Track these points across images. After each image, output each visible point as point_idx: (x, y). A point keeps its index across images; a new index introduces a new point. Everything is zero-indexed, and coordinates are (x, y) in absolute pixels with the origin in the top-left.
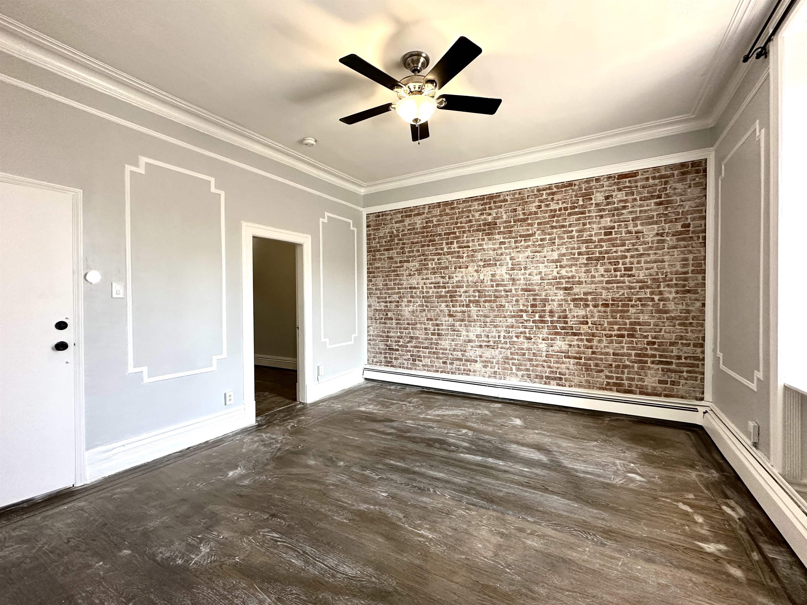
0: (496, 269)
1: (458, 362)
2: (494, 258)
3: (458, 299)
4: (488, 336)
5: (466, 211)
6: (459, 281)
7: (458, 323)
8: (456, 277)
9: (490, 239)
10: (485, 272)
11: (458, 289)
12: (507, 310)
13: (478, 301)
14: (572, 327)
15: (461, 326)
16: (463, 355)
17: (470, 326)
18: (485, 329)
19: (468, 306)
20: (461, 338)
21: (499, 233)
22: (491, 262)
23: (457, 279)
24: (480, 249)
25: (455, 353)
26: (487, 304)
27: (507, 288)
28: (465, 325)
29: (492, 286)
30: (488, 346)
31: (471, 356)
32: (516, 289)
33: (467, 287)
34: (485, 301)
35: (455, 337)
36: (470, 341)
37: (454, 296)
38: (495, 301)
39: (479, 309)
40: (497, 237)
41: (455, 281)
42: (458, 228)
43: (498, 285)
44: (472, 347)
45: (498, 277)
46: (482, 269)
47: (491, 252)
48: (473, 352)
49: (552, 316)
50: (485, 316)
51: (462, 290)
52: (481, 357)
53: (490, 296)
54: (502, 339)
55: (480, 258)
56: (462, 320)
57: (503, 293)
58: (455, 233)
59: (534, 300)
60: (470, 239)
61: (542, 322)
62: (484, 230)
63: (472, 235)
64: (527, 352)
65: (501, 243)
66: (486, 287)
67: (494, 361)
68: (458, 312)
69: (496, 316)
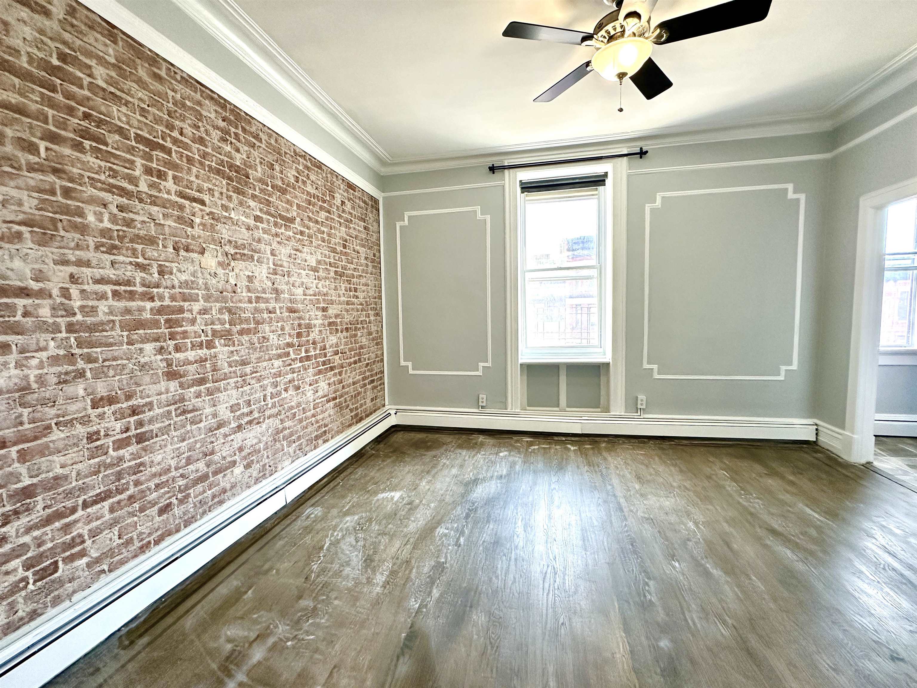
0: (254, 268)
1: (199, 488)
3: (189, 328)
6: (185, 284)
7: (192, 390)
8: (180, 271)
10: (237, 270)
11: (186, 305)
13: (229, 332)
14: (329, 360)
15: (198, 395)
16: (208, 466)
17: (218, 390)
18: (245, 388)
19: (210, 345)
20: (202, 425)
21: (254, 197)
22: (246, 252)
23: (184, 277)
24: (225, 217)
25: (191, 467)
26: (245, 338)
27: (271, 306)
28: (210, 392)
31: (224, 458)
32: (280, 308)
33: (207, 298)
34: (241, 333)
35: (188, 427)
36: (220, 426)
37: (178, 323)
38: (256, 331)
39: (232, 348)
40: (252, 203)
41: (176, 283)
43: (258, 299)
44: (225, 436)
45: (257, 283)
46: (232, 264)
47: (244, 230)
49: (315, 349)
50: (244, 363)
51: (196, 307)
53: (247, 321)
54: (270, 401)
55: (227, 238)
56: (202, 381)
57: (265, 316)
59: (300, 325)
60: (206, 185)
61: (308, 358)
63: (209, 180)
66: (240, 301)
68: (190, 363)
69: (259, 360)
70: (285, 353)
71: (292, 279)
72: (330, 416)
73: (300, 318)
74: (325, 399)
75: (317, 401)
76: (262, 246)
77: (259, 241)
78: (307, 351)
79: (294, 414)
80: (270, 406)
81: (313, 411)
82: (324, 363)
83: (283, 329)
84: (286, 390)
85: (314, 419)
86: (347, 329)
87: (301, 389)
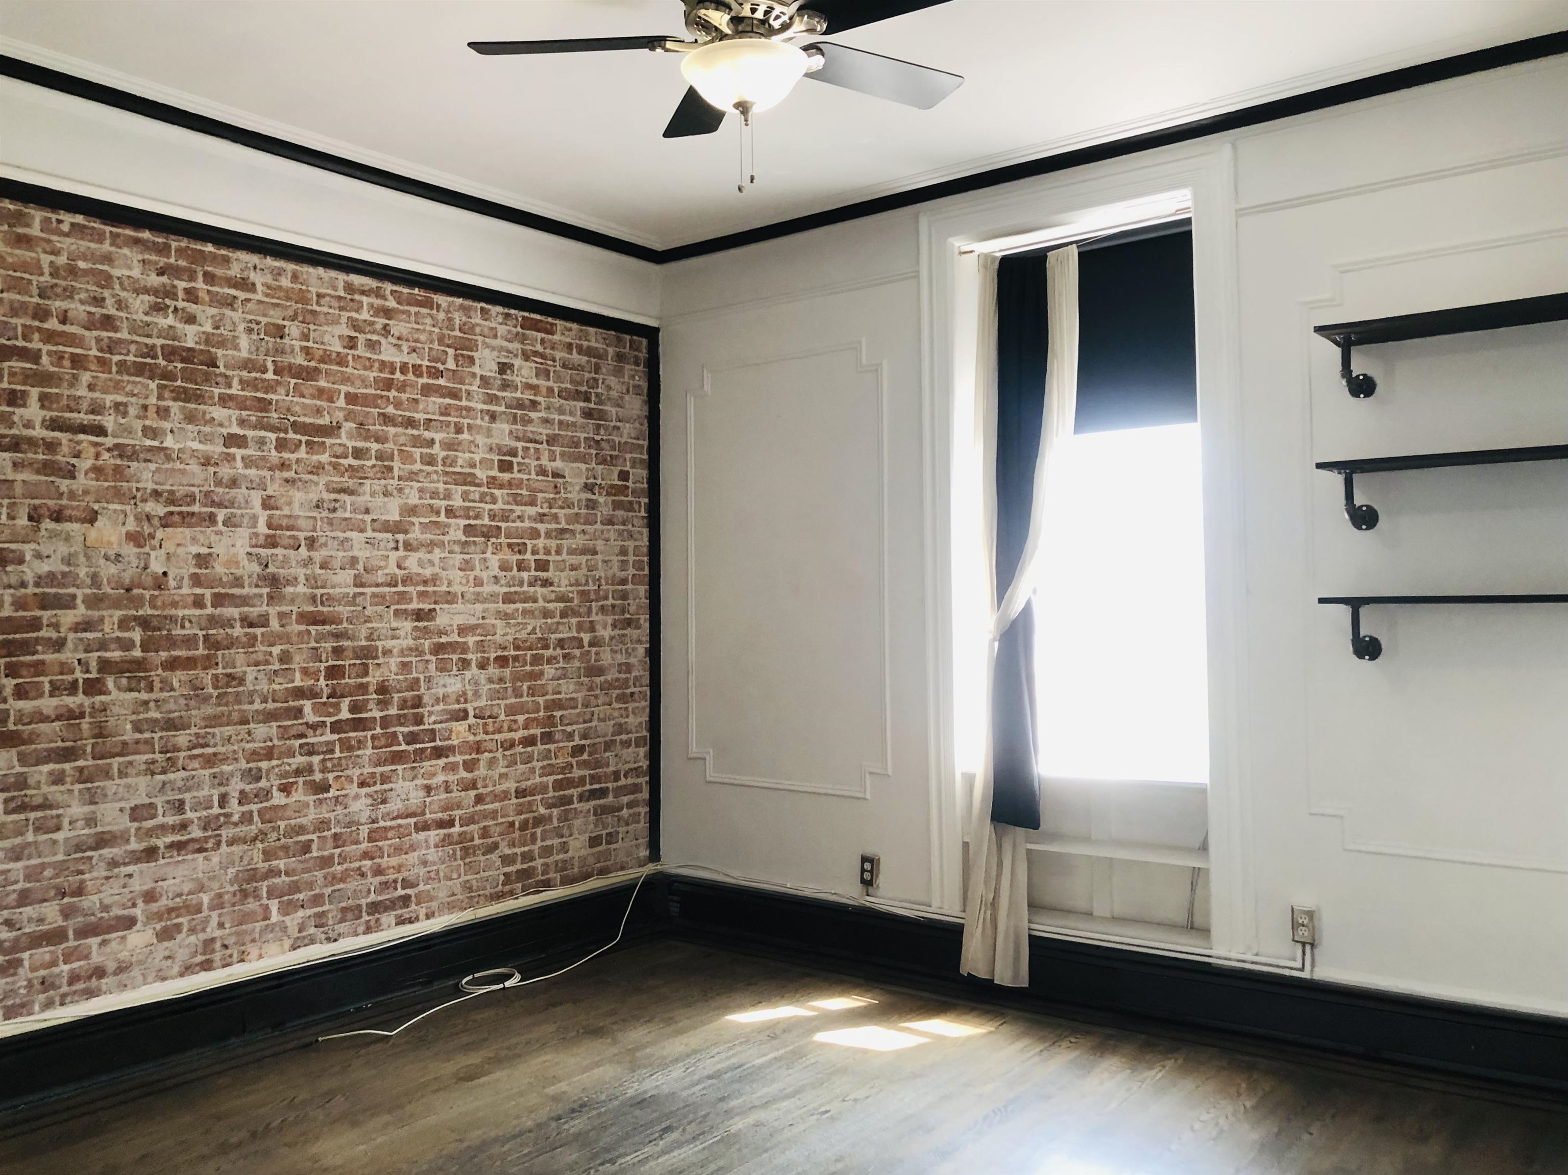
0: (213, 538)
1: (44, 953)
2: (207, 494)
3: (49, 657)
4: (182, 802)
5: (86, 272)
6: (51, 578)
7: (46, 768)
8: (38, 556)
9: (190, 418)
10: (169, 546)
11: (46, 615)
12: (251, 694)
13: (141, 664)
14: (433, 731)
15: (58, 779)
16: (66, 914)
17: (107, 774)
18: (171, 776)
19: (93, 687)
20: (59, 836)
21: (225, 401)
22: (196, 508)
23: (44, 568)
24: (151, 449)
25: (28, 911)
26: (177, 677)
27: (254, 611)
28: (83, 776)
29: (198, 603)
30: (179, 846)
31: (105, 908)
32: (281, 616)
33: (94, 602)
34: (172, 665)
35: (30, 837)
36: (102, 841)
37: (26, 647)
38: (209, 662)
39: (144, 696)
40: (218, 413)
41: (29, 577)
42: (50, 337)
43: (219, 600)
44: (113, 864)
45: (219, 569)
46: (160, 534)
47: (194, 467)
48: (116, 885)
49: (383, 704)
50: (172, 725)
51: (68, 617)
52: (150, 897)
53: (190, 642)
54: (235, 808)
55: (150, 486)
56: (67, 755)
57: (238, 631)
58: (35, 356)
59: (338, 652)
60: (108, 399)
61: (359, 724)
62: (167, 376)
63: (118, 387)
64: (314, 837)
65: (232, 440)
66: (174, 605)
67: (206, 899)
68: (45, 719)
69: (213, 721)
70: (288, 710)
71: (318, 556)
72: (425, 863)
73: (337, 636)
74: (412, 821)
75: (382, 824)
76: (240, 493)
77: (234, 483)
78: (354, 708)
79: (306, 848)
80: (236, 818)
81: (365, 846)
82: (412, 738)
83: (285, 658)
84: (285, 789)
85: (368, 863)
86: (502, 661)
87: (332, 793)
